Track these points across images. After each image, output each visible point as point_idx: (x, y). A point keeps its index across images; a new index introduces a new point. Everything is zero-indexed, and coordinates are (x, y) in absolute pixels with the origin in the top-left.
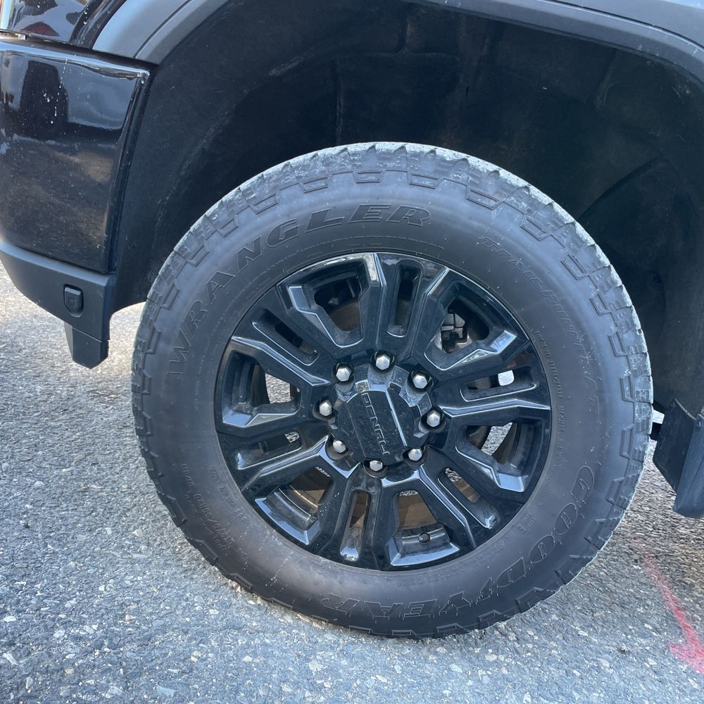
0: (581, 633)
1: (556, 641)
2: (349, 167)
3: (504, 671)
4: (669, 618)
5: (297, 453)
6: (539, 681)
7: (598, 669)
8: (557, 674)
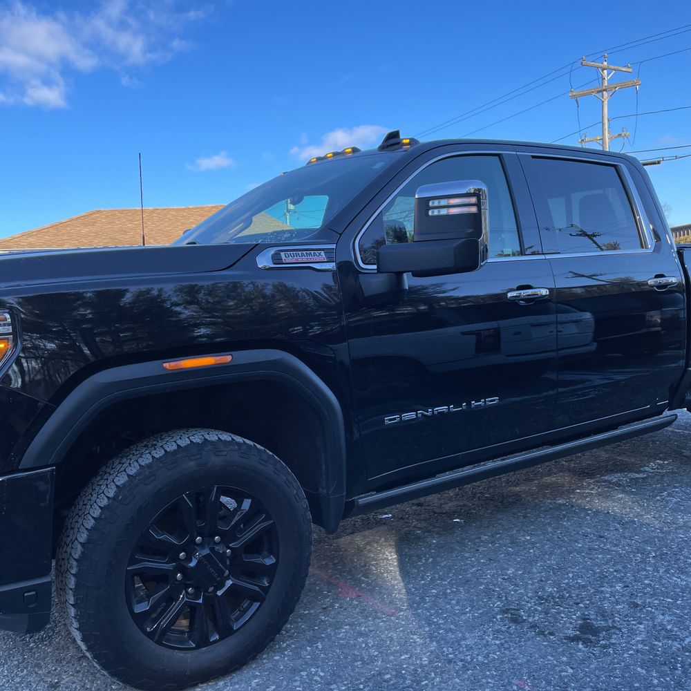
0: (305, 613)
1: (300, 622)
2: (161, 465)
3: (293, 646)
4: (329, 584)
5: (174, 605)
6: (307, 640)
7: (322, 621)
8: (311, 633)
